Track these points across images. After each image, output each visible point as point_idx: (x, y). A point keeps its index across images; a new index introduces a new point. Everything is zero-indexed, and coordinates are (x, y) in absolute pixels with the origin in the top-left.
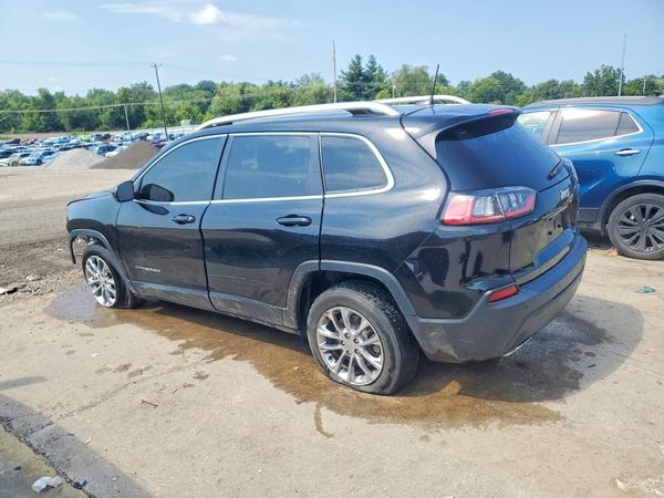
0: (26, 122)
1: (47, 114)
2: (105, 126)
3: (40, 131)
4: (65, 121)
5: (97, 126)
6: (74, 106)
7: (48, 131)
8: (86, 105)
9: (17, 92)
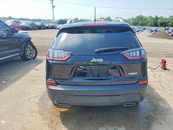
0: (150, 24)
1: (155, 22)
2: (169, 26)
3: (152, 26)
4: (159, 24)
5: (167, 26)
6: (163, 20)
7: (154, 27)
8: (166, 20)
9: (151, 16)
